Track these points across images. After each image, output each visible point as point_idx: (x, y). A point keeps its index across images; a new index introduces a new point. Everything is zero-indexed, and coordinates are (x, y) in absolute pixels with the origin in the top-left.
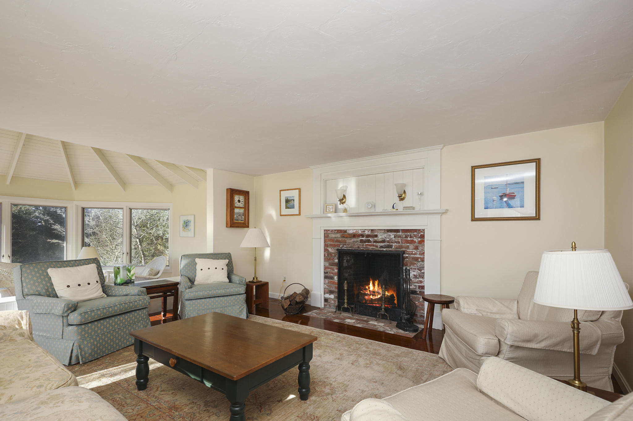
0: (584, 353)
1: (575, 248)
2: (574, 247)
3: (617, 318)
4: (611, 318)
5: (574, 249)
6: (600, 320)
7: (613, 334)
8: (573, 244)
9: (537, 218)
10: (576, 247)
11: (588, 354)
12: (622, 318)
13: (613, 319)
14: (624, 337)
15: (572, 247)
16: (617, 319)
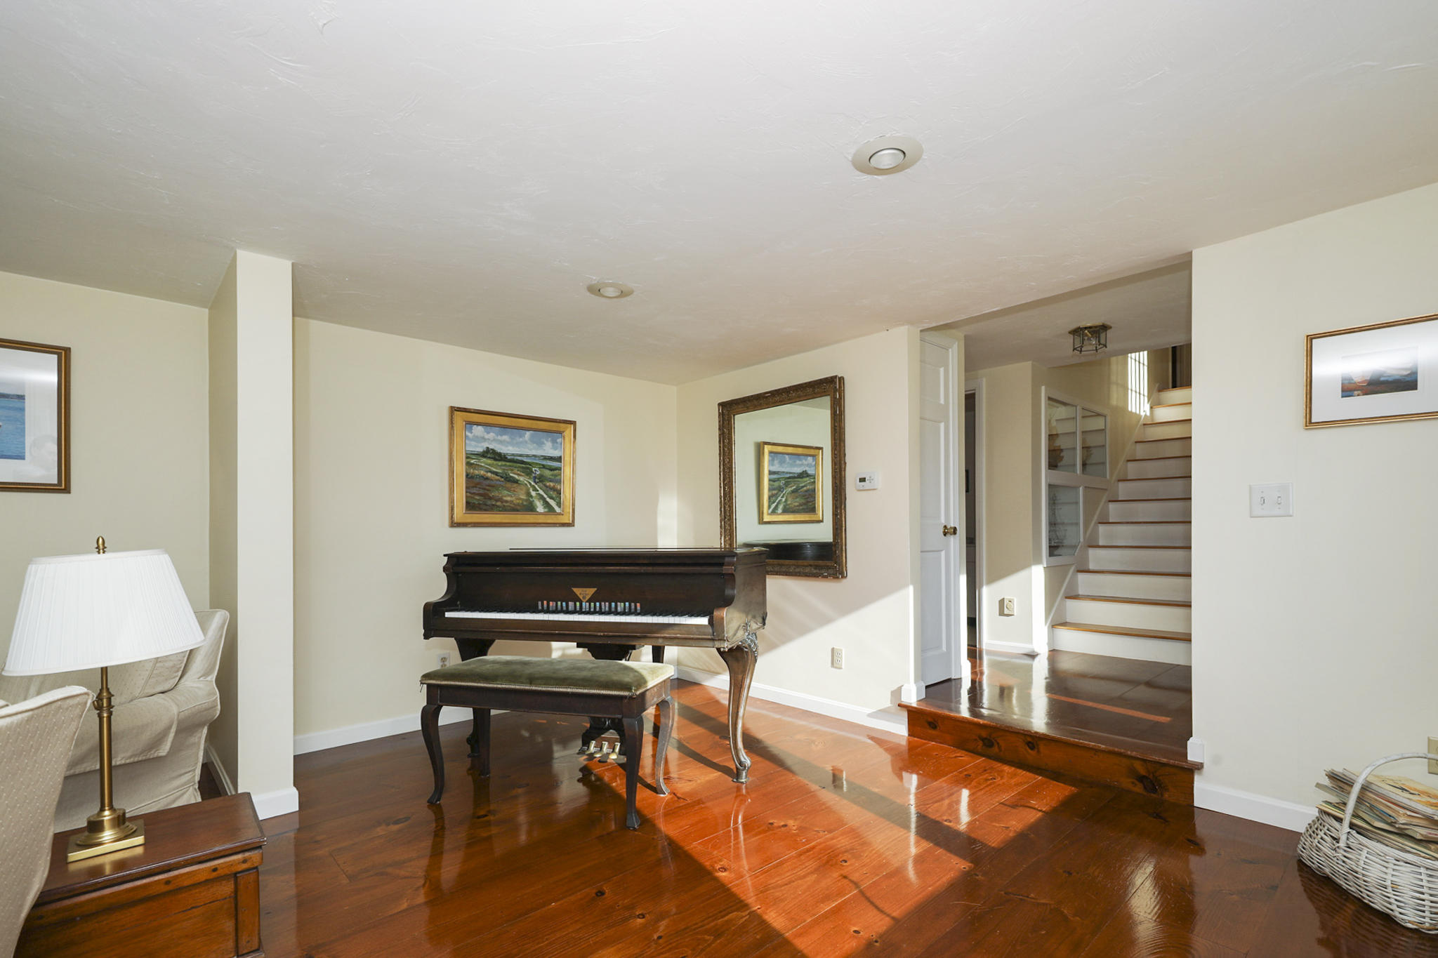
0: (144, 758)
1: (103, 549)
2: (101, 547)
3: (209, 676)
4: (199, 678)
5: (101, 551)
6: (180, 686)
7: (200, 706)
8: (101, 540)
9: (63, 487)
10: (105, 548)
11: (151, 757)
12: (218, 673)
13: (201, 679)
14: (219, 707)
15: (97, 548)
16: (209, 678)
